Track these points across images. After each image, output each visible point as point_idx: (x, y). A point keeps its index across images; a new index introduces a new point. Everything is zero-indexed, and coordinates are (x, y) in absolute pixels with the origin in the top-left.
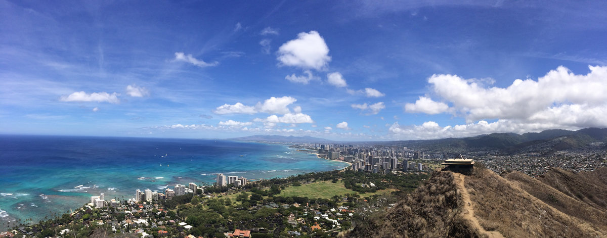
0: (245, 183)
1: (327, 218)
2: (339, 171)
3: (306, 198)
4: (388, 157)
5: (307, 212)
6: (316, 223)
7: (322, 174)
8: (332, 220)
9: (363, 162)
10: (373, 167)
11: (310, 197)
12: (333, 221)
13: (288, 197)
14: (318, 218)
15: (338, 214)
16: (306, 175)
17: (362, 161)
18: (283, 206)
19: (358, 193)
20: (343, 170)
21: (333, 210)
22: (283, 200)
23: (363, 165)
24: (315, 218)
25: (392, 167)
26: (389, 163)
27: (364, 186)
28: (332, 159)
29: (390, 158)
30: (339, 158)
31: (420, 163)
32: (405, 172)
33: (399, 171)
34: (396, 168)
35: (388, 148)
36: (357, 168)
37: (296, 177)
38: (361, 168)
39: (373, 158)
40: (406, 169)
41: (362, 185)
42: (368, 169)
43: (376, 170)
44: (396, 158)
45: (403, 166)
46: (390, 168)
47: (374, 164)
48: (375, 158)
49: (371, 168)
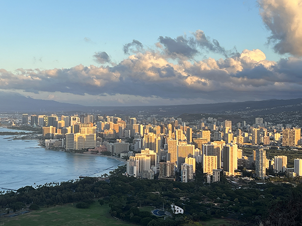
2: (96, 178)
7: (52, 188)
9: (153, 157)
16: (11, 194)
20: (105, 175)
23: (152, 163)
26: (218, 158)
27: (157, 214)
28: (76, 151)
29: (220, 145)
30: (94, 148)
31: (298, 159)
32: (260, 180)
33: (243, 178)
34: (237, 168)
35: (214, 121)
36: (139, 172)
38: (149, 171)
39: (178, 146)
40: (262, 173)
41: (152, 212)
42: (166, 173)
43: (186, 175)
44: (236, 145)
45: (253, 165)
46: (221, 170)
47: (182, 161)
48: (184, 145)
49: (174, 170)
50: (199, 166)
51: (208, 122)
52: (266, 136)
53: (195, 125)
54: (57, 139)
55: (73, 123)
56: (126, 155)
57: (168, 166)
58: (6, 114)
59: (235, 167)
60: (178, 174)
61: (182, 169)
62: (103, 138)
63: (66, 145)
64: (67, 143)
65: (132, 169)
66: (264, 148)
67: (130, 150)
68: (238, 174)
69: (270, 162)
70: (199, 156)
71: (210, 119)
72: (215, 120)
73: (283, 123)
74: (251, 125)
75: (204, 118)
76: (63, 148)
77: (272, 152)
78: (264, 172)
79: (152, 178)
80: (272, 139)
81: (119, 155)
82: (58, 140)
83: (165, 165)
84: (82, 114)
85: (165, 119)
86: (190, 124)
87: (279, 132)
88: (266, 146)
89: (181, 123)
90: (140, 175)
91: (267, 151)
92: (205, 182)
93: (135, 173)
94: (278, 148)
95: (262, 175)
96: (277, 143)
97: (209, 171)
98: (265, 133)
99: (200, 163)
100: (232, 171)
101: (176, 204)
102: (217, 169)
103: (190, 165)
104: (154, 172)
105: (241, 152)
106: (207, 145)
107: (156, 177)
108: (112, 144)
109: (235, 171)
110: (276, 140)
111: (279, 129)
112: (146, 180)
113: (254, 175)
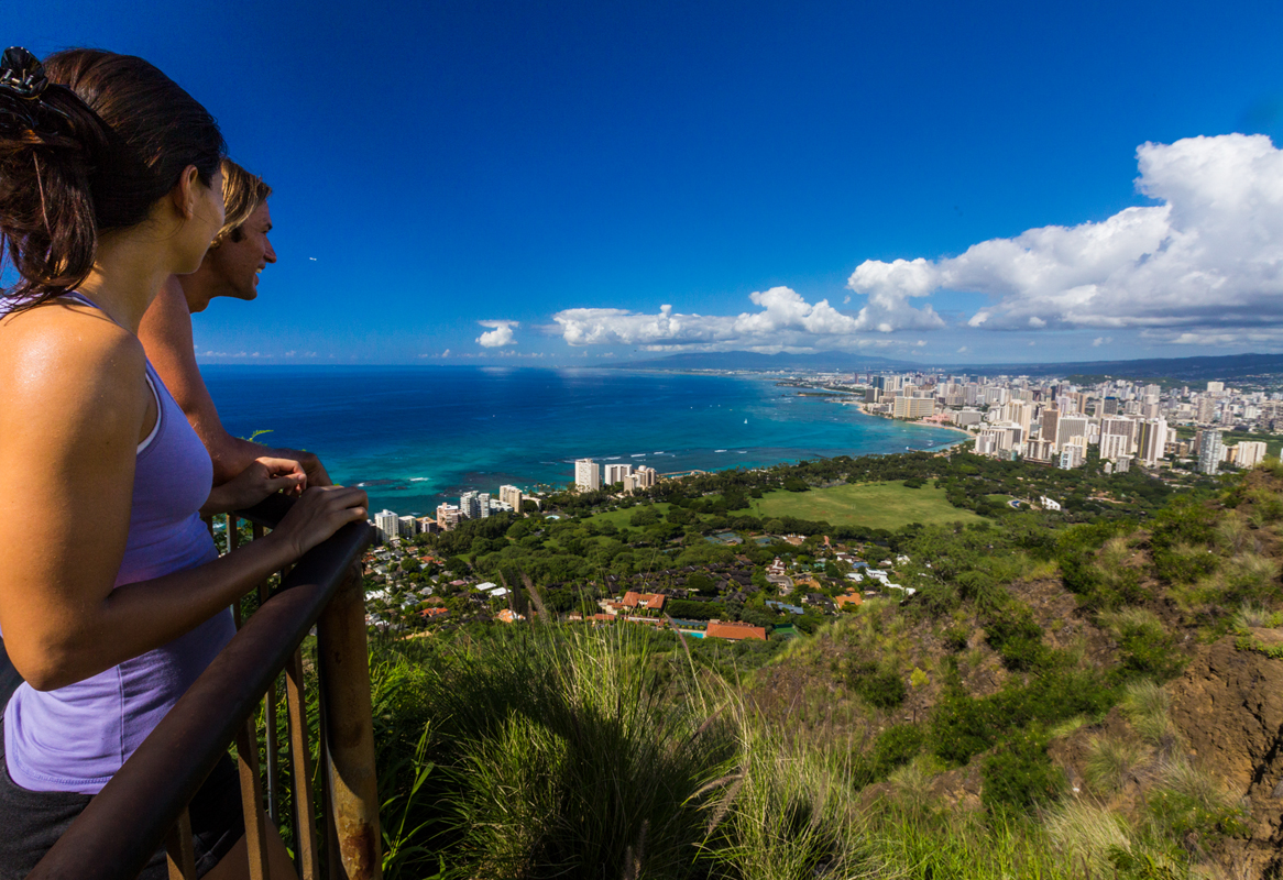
0: (650, 482)
1: (884, 580)
2: (932, 455)
3: (825, 523)
4: (1124, 418)
5: (824, 560)
6: (851, 589)
7: (873, 462)
8: (899, 586)
9: (1017, 432)
10: (1060, 447)
11: (835, 521)
12: (904, 589)
13: (770, 519)
14: (857, 577)
16: (825, 462)
17: (1015, 426)
18: (753, 540)
20: (945, 451)
21: (904, 560)
22: (756, 526)
23: (1016, 440)
24: (851, 575)
25: (1143, 451)
26: (1130, 439)
27: (1017, 507)
28: (906, 419)
29: (1135, 420)
30: (931, 417)
33: (1174, 471)
34: (1161, 456)
35: (1128, 386)
36: (994, 450)
37: (794, 467)
38: (1010, 450)
39: (1060, 418)
40: (1211, 466)
41: (1010, 503)
42: (1035, 455)
43: (1070, 459)
44: (1165, 422)
45: (1194, 452)
46: (1132, 457)
47: (1065, 439)
48: (1069, 418)
49: (1051, 450)
50: (1094, 449)
51: (1116, 387)
52: (1226, 410)
53: (1093, 390)
54: (884, 403)
55: (905, 384)
56: (977, 427)
57: (1040, 447)
59: (1160, 453)
60: (1055, 458)
61: (1063, 452)
62: (945, 405)
63: (894, 412)
64: (895, 408)
65: (983, 446)
66: (1221, 429)
67: (983, 421)
68: (1163, 464)
69: (1230, 450)
70: (1094, 433)
72: (1131, 384)
73: (1266, 390)
74: (1199, 392)
76: (891, 414)
77: (1238, 434)
78: (1215, 466)
79: (1012, 459)
80: (1239, 415)
81: (966, 428)
82: (884, 405)
83: (1037, 444)
85: (1043, 382)
86: (1084, 390)
87: (1255, 405)
88: (1225, 425)
89: (1068, 388)
90: (996, 453)
91: (1225, 434)
92: (1102, 471)
93: (987, 451)
94: (1250, 430)
95: (1211, 468)
96: (1249, 423)
97: (1110, 457)
98: (1226, 406)
99: (1095, 445)
100: (1152, 459)
101: (1048, 497)
102: (1124, 455)
103: (1077, 446)
104: (1017, 452)
105: (1174, 434)
106: (1110, 420)
107: (1019, 458)
108: (958, 412)
109: (1158, 459)
110: (1246, 416)
111: (1255, 400)
112: (1004, 461)
113: (1194, 469)
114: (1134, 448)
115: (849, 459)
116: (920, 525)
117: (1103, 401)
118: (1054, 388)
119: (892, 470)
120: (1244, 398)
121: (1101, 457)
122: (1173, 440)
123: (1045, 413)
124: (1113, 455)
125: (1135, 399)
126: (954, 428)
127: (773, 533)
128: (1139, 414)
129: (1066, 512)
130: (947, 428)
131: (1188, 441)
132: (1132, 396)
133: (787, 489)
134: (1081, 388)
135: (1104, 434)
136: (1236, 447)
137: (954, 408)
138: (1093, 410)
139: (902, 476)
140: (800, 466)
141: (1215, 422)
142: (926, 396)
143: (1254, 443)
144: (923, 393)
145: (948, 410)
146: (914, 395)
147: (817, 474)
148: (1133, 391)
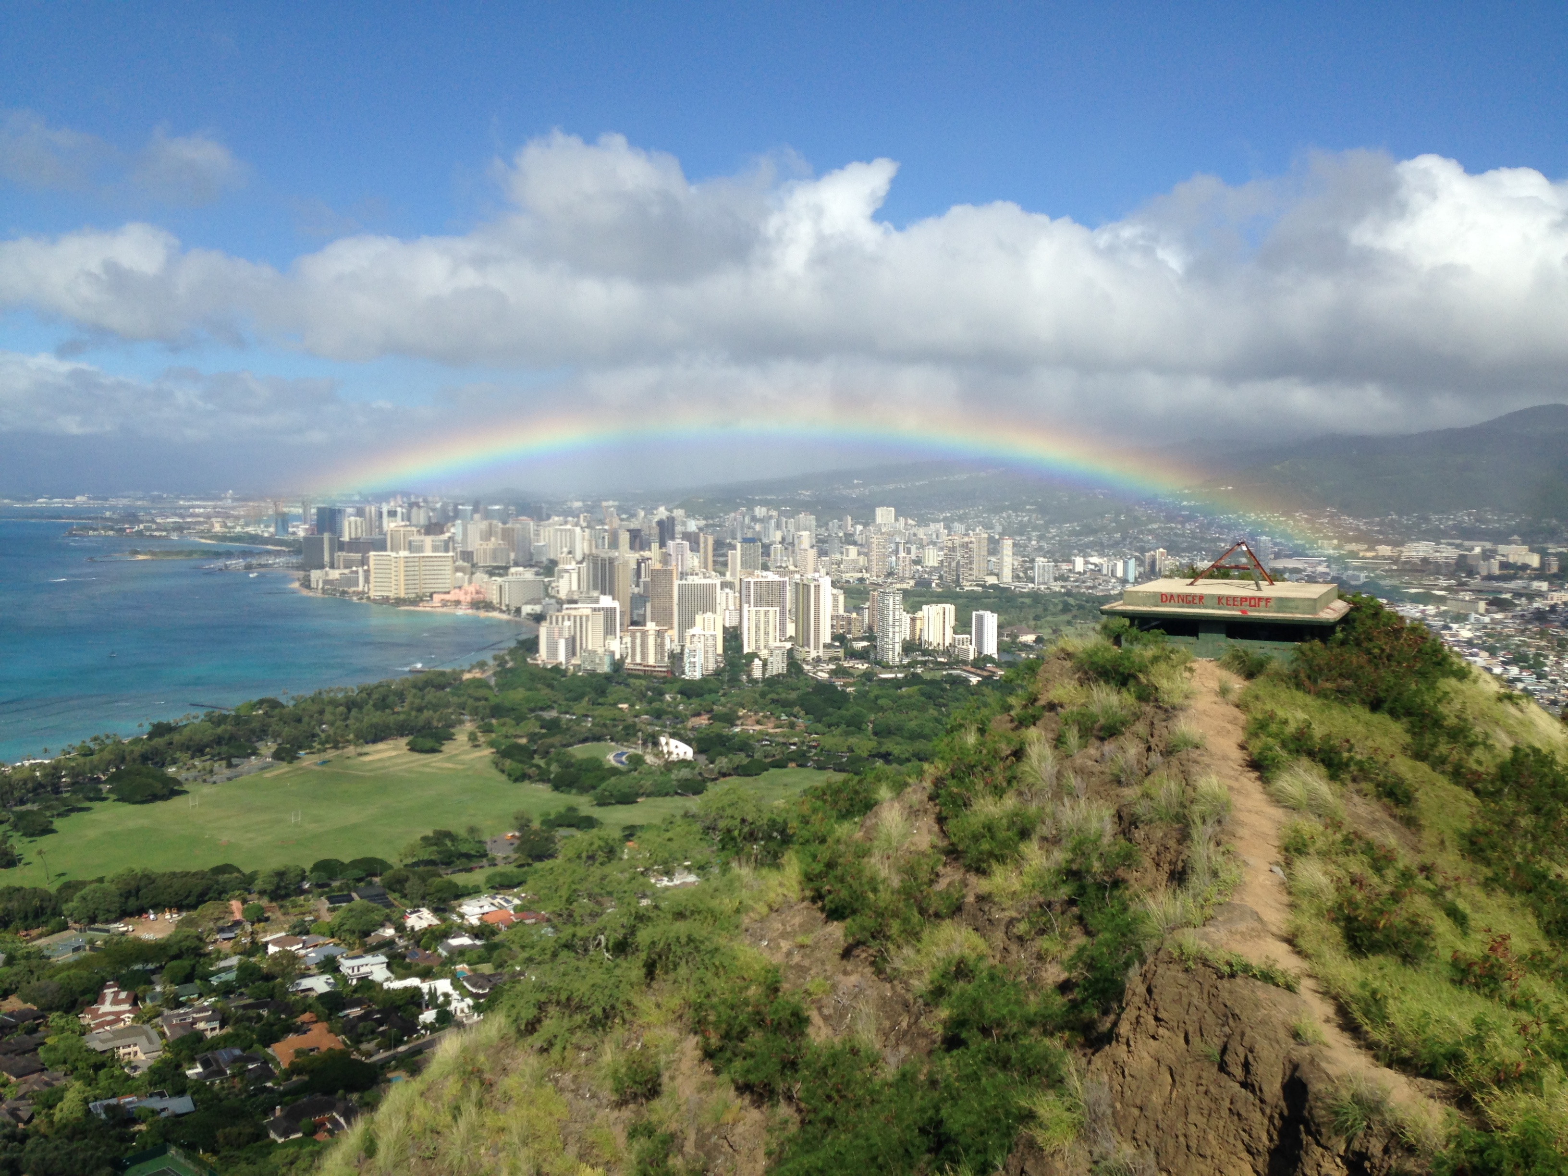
1: (381, 975)
2: (456, 675)
3: (231, 866)
4: (771, 576)
5: (233, 960)
6: (306, 1017)
7: (334, 703)
8: (414, 982)
9: (609, 613)
10: (682, 638)
12: (425, 987)
14: (320, 984)
15: (455, 942)
16: (216, 718)
17: (606, 602)
19: (584, 805)
20: (482, 664)
21: (420, 920)
22: (41, 910)
23: (609, 630)
24: (306, 983)
25: (802, 638)
26: (783, 613)
27: (622, 763)
28: (399, 601)
29: (787, 579)
30: (448, 593)
31: (981, 612)
32: (887, 667)
33: (846, 664)
34: (828, 640)
35: (771, 517)
36: (574, 654)
37: (137, 741)
38: (600, 651)
39: (676, 583)
40: (893, 649)
41: (611, 757)
42: (644, 654)
43: (699, 660)
44: (828, 580)
45: (870, 628)
46: (788, 645)
47: (687, 623)
48: (692, 580)
49: (668, 646)
50: (733, 636)
51: (754, 518)
52: (902, 554)
54: (346, 567)
56: (538, 608)
57: (651, 641)
58: (196, 500)
59: (825, 637)
60: (676, 659)
61: (688, 646)
62: (474, 566)
63: (371, 586)
64: (372, 579)
65: (553, 649)
66: (898, 586)
67: (548, 595)
68: (831, 653)
69: (913, 620)
70: (731, 607)
71: (760, 511)
72: (774, 513)
73: (945, 519)
74: (866, 525)
75: (744, 509)
76: (363, 593)
77: (920, 592)
78: (898, 648)
79: (605, 668)
80: (918, 562)
81: (518, 612)
82: (347, 571)
83: (644, 634)
84: (413, 499)
86: (707, 526)
87: (934, 544)
88: (902, 580)
89: (684, 524)
90: (575, 661)
91: (906, 593)
92: (749, 675)
93: (562, 657)
94: (934, 585)
95: (894, 654)
96: (930, 573)
97: (757, 648)
98: (901, 547)
99: (735, 628)
100: (816, 647)
101: (673, 735)
102: (778, 644)
103: (708, 633)
104: (613, 654)
105: (841, 598)
106: (752, 580)
107: (618, 666)
108: (499, 580)
109: (826, 646)
110: (926, 564)
111: (934, 536)
112: (593, 674)
113: (872, 656)
114: (791, 630)
115: (274, 704)
116: (448, 835)
117: (739, 546)
118: (660, 523)
119: (377, 717)
120: (921, 533)
121: (746, 650)
122: (841, 611)
123: (654, 573)
124: (762, 647)
125: (783, 539)
126: (496, 614)
127: (93, 920)
128: (792, 568)
129: (702, 758)
130: (482, 614)
131: (858, 609)
132: (778, 536)
133: (122, 799)
134: (702, 523)
135: (746, 607)
136: (919, 614)
137: (492, 572)
138: (725, 564)
139: (401, 730)
140: (151, 736)
141: (890, 574)
142: (435, 549)
143: (941, 606)
144: (428, 540)
145: (481, 577)
146: (411, 547)
147: (198, 750)
148: (778, 526)
